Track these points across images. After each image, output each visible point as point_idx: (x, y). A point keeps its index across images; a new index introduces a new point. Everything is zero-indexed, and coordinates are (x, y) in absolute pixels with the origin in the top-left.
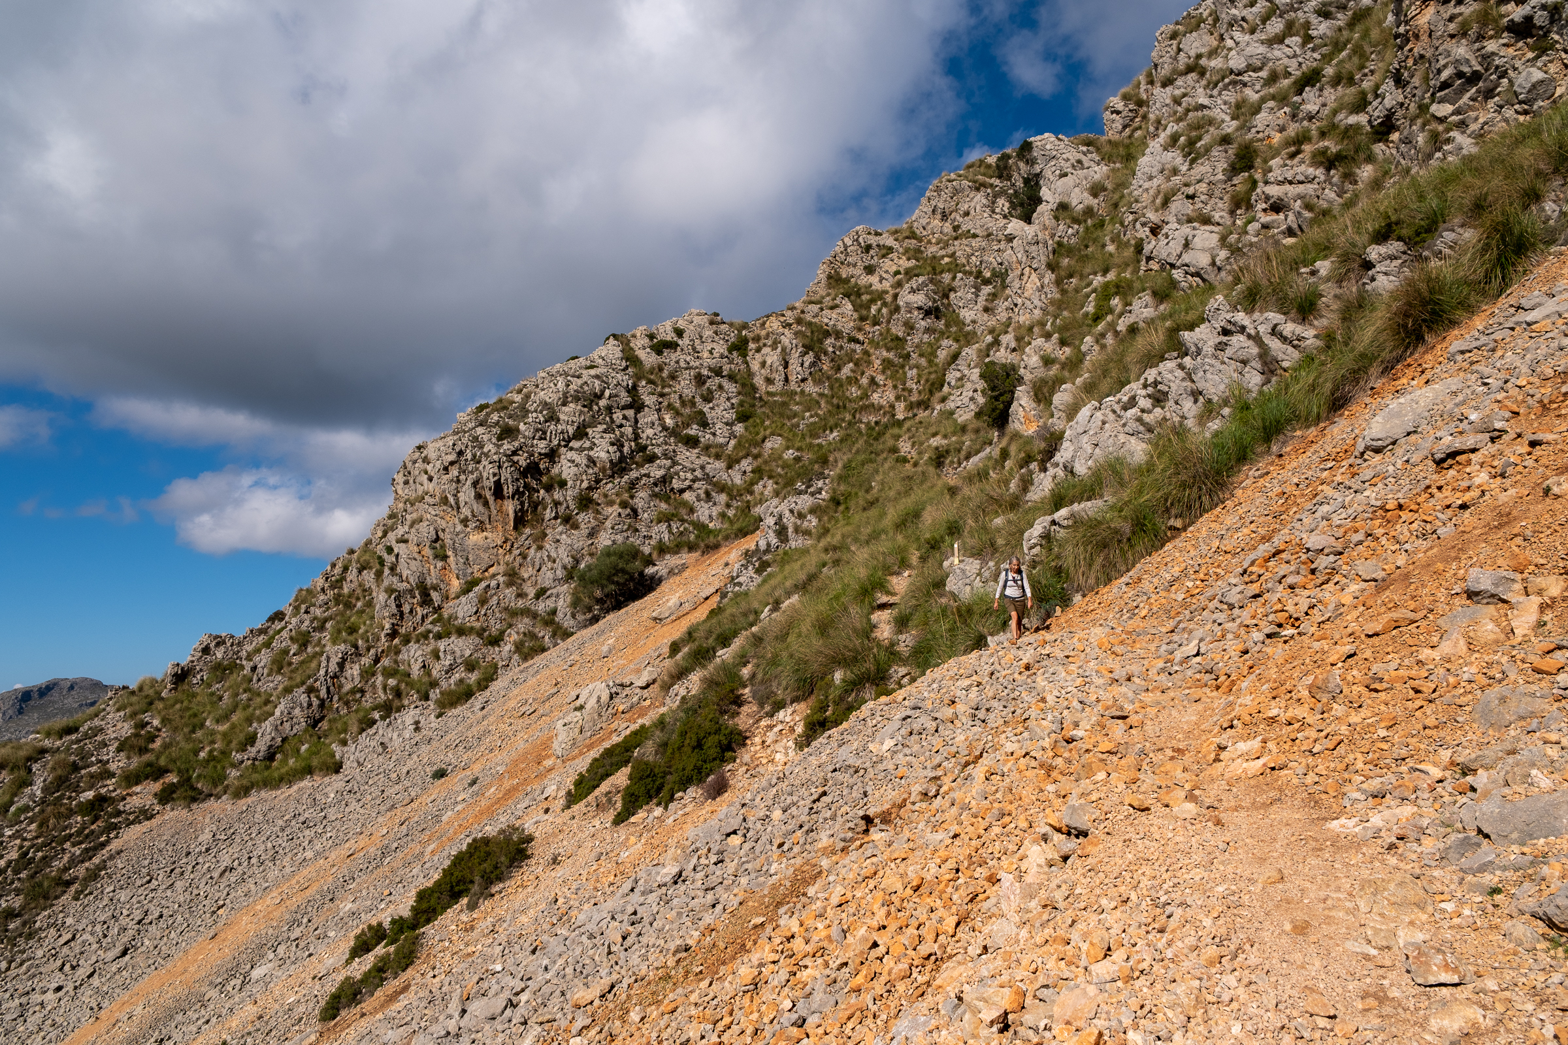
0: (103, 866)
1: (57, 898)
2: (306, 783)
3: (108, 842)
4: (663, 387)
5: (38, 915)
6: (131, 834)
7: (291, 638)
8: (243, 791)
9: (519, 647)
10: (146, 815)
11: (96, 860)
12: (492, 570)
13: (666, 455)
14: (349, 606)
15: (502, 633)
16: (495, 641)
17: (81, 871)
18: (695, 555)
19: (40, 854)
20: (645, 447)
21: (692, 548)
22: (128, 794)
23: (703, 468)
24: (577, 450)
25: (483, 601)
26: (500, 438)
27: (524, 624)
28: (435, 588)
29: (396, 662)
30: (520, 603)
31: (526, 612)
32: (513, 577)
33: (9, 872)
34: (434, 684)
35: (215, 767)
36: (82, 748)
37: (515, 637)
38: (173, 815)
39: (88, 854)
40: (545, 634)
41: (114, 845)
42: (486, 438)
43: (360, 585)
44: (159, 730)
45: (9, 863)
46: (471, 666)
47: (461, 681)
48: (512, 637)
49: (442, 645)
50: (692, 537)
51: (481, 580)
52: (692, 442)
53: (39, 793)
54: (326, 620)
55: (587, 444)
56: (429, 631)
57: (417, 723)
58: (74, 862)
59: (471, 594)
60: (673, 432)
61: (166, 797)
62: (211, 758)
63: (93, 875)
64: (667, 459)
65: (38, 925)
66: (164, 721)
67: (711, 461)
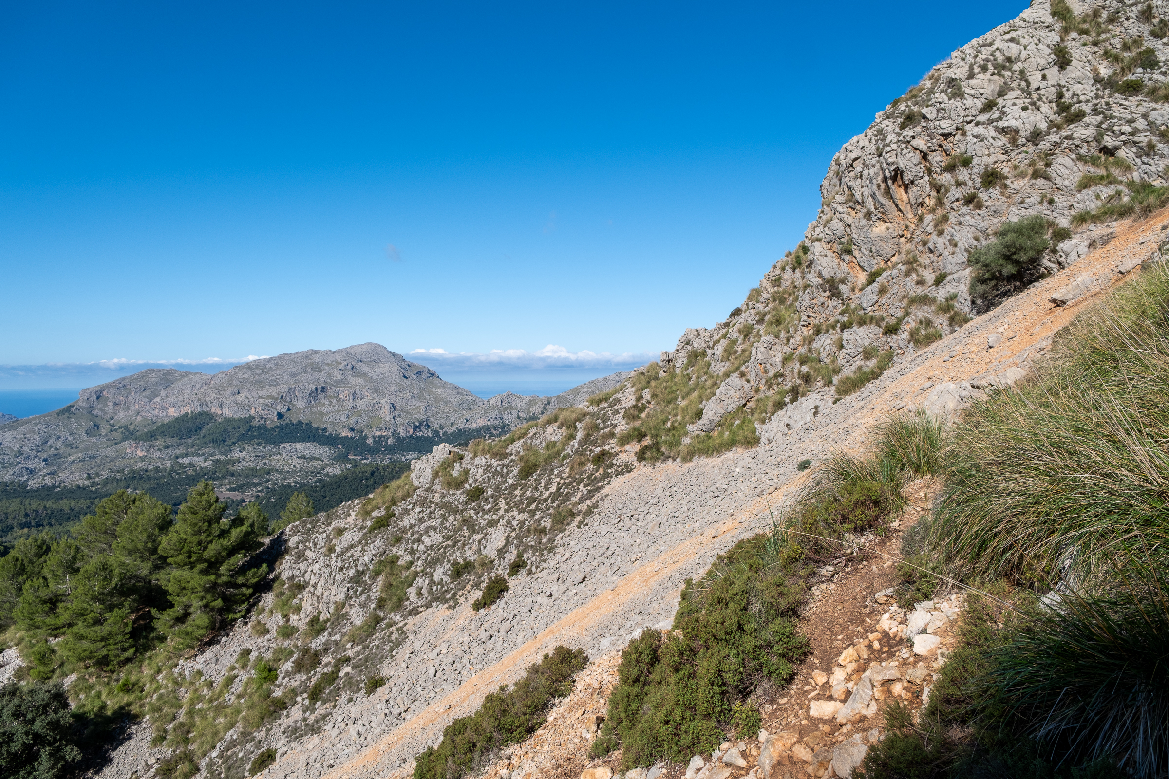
0: (595, 506)
1: (568, 524)
2: (730, 455)
3: (602, 487)
4: (1099, 34)
5: (557, 535)
6: (618, 482)
7: (739, 331)
8: (689, 456)
9: (913, 334)
10: (628, 468)
11: (594, 500)
12: (894, 259)
13: (1095, 111)
14: (782, 301)
15: (900, 321)
16: (892, 330)
17: (583, 507)
18: (1126, 222)
19: (566, 490)
20: (1068, 107)
21: (1124, 212)
22: (621, 452)
23: (1145, 116)
24: (984, 123)
25: (882, 291)
26: (903, 127)
27: (921, 313)
28: (843, 281)
29: (810, 350)
30: (920, 290)
31: (924, 300)
32: (912, 264)
33: (549, 501)
34: (837, 371)
35: (674, 435)
36: (605, 414)
37: (913, 325)
38: (643, 470)
39: (590, 495)
40: (941, 322)
41: (604, 491)
42: (890, 129)
43: (792, 283)
44: (649, 402)
45: (551, 493)
46: (867, 354)
47: (860, 368)
48: (910, 324)
49: (846, 334)
50: (1126, 199)
51: (884, 270)
52: (1133, 88)
53: (576, 445)
54: (765, 315)
55: (997, 114)
56: (838, 322)
57: (816, 407)
58: (582, 500)
59: (875, 285)
60: (1110, 84)
61: (641, 456)
62: (673, 428)
63: (589, 512)
64: (1098, 114)
65: (556, 542)
66: (654, 396)
67: (1159, 106)
